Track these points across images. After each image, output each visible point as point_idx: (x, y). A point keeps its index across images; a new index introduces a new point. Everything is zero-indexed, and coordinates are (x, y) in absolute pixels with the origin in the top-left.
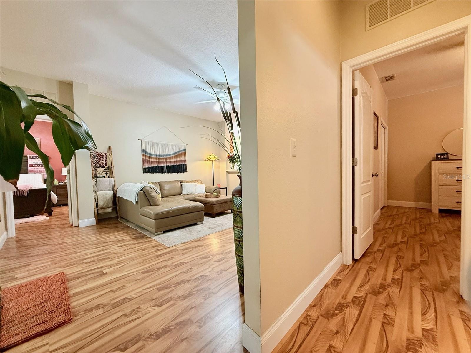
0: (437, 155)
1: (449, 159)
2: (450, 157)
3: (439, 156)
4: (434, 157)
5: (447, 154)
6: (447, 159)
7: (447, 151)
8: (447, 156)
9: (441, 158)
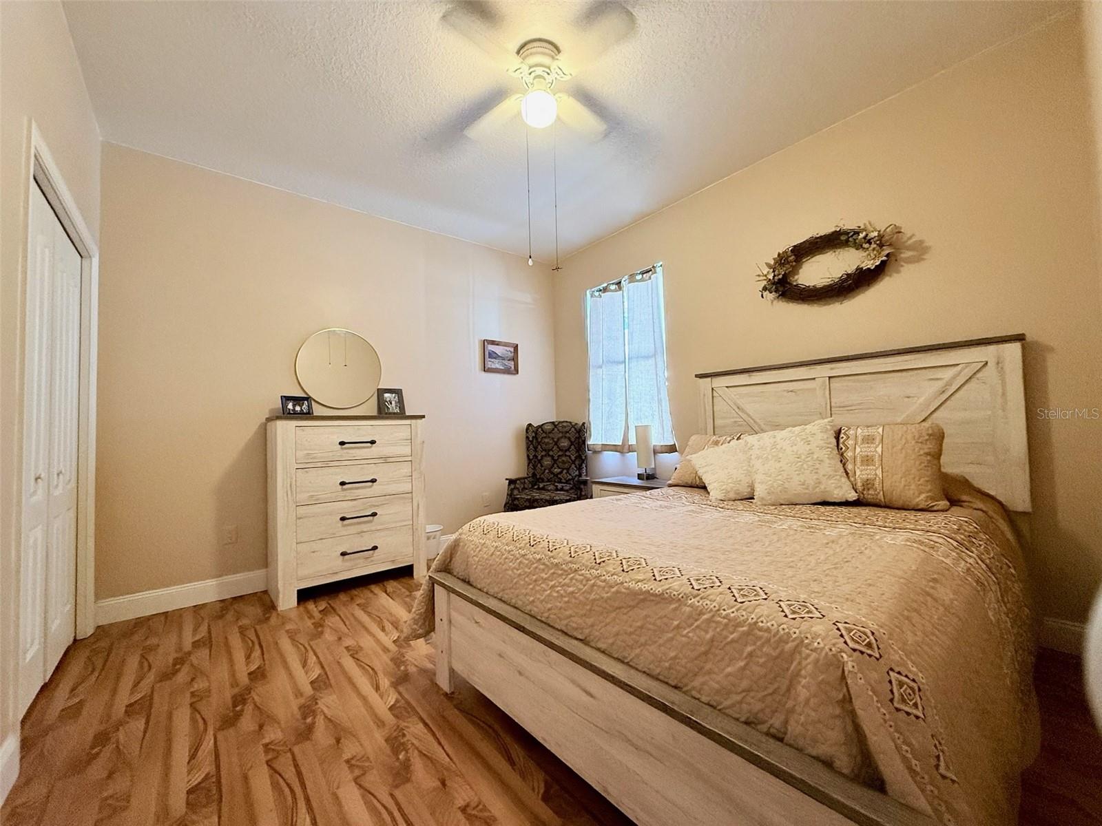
0: (286, 399)
1: (315, 414)
2: (318, 410)
3: (290, 406)
4: (277, 407)
5: (308, 399)
6: (308, 415)
7: (309, 393)
8: (310, 407)
9: (294, 410)
